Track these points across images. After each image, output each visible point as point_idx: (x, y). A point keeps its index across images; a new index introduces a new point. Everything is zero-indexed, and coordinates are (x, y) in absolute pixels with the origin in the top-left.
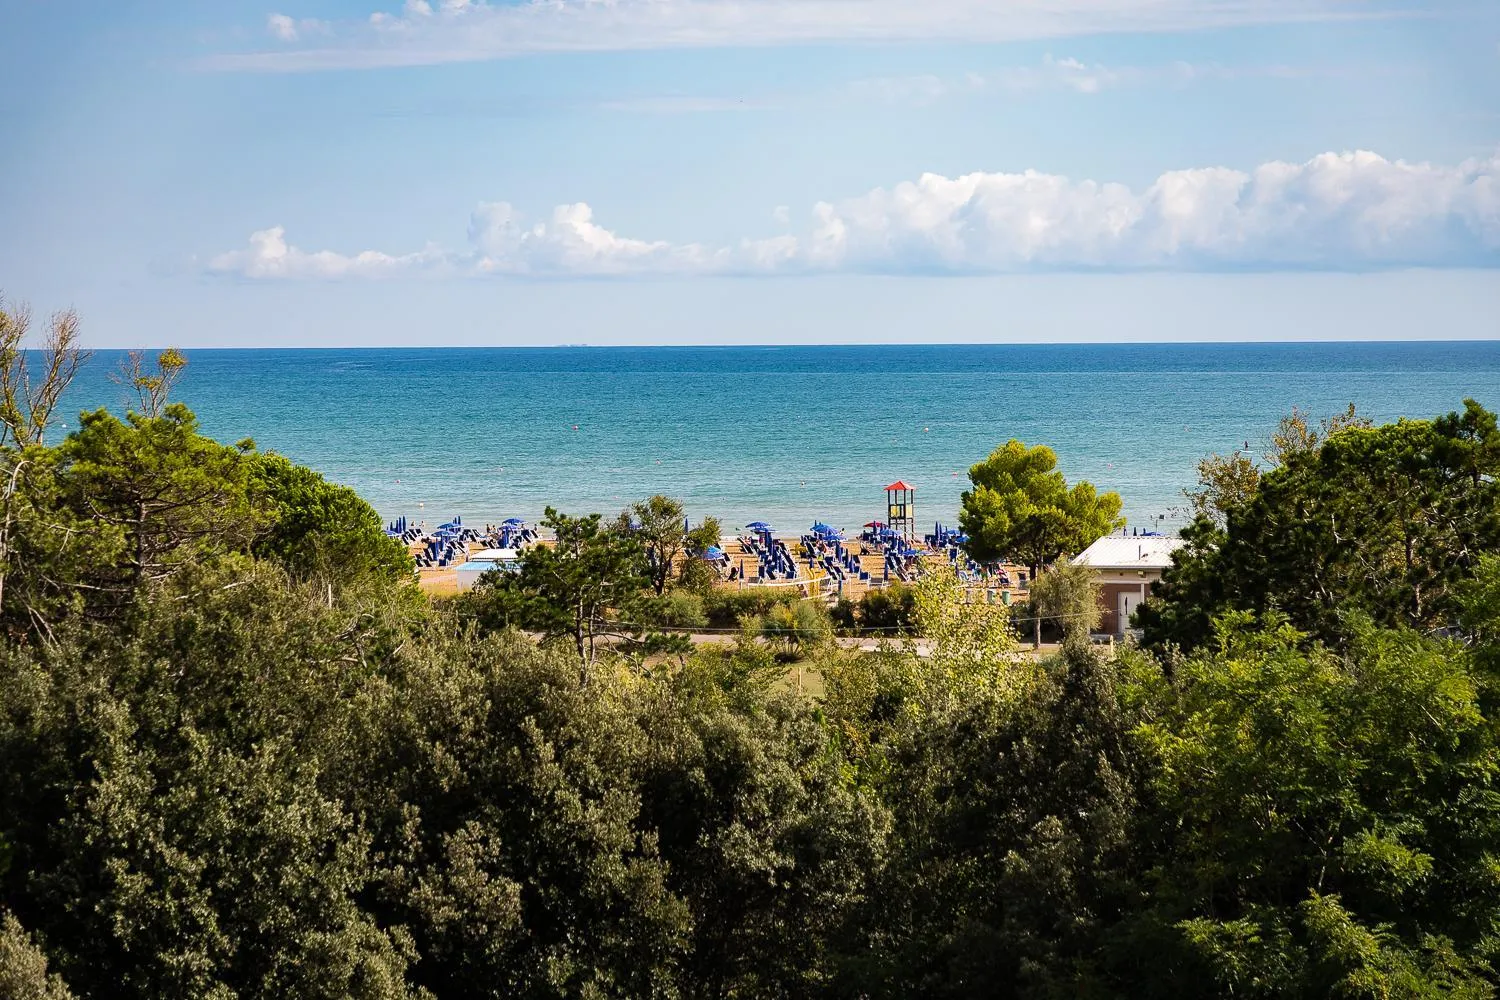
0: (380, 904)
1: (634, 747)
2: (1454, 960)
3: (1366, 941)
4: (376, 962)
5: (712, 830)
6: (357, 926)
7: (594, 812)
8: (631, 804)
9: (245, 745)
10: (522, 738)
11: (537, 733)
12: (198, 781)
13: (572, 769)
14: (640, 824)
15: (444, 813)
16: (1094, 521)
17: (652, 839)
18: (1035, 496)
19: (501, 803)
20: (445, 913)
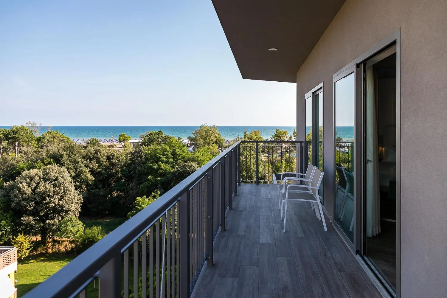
0: (86, 166)
1: (106, 154)
2: (168, 165)
3: (163, 165)
4: (86, 170)
5: (112, 160)
6: (85, 168)
7: (103, 159)
8: (106, 158)
9: (75, 155)
10: (98, 154)
11: (99, 153)
12: (72, 157)
13: (101, 156)
14: (107, 160)
15: (91, 159)
16: (129, 139)
17: (108, 161)
18: (124, 137)
19: (96, 158)
20: (92, 167)
